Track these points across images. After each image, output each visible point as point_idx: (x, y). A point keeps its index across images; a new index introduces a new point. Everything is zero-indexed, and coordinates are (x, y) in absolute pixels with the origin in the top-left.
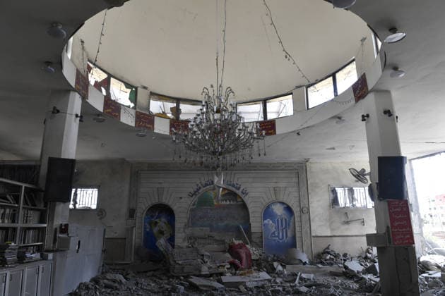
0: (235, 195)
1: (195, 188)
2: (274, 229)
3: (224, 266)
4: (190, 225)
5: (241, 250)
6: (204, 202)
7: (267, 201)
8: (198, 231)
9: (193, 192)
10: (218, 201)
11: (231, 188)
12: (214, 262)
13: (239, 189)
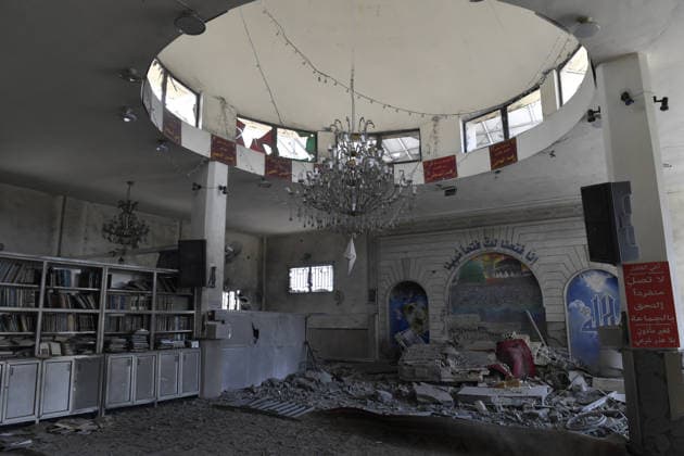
0: (518, 263)
1: (454, 255)
2: (588, 317)
3: (479, 372)
4: (451, 310)
5: (514, 350)
6: (469, 276)
7: (573, 270)
8: (463, 320)
9: (450, 262)
10: (490, 274)
11: (508, 252)
12: (463, 364)
13: (521, 252)
